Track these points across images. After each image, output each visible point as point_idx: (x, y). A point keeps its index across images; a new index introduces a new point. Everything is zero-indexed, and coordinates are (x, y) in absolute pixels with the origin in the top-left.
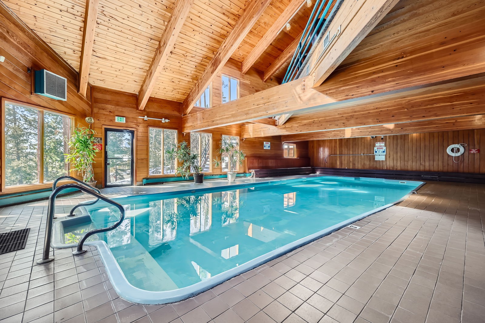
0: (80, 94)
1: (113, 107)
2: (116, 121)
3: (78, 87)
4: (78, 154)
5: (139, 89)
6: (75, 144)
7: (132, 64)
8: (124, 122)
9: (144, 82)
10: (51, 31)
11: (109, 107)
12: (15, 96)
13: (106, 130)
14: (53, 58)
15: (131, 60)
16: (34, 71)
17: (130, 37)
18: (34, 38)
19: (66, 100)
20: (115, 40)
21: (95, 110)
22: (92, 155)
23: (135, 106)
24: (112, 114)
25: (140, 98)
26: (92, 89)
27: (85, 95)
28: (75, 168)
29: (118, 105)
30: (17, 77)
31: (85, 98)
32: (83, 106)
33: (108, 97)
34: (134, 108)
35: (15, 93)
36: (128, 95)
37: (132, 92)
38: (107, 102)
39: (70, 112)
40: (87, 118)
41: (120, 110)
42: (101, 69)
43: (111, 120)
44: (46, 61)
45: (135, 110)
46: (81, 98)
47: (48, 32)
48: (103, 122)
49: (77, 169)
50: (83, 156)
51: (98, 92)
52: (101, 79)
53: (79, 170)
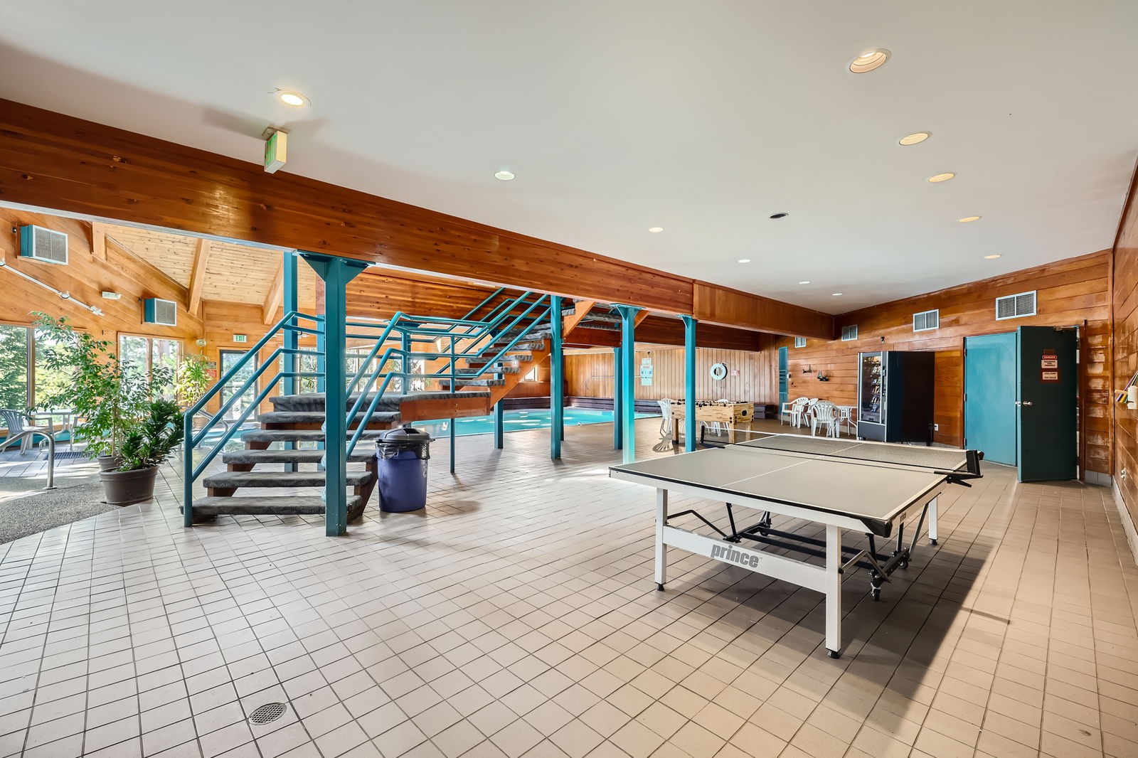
0: (191, 313)
1: (231, 323)
2: (235, 340)
3: (187, 306)
4: (188, 384)
5: (264, 300)
6: (185, 373)
7: (252, 277)
8: (245, 341)
9: (270, 292)
10: (161, 258)
11: (226, 324)
12: (129, 329)
13: (222, 352)
14: (161, 280)
15: (249, 273)
16: (145, 300)
17: (247, 254)
18: (144, 266)
19: (175, 325)
20: (230, 258)
21: (208, 329)
22: (204, 385)
23: (260, 320)
24: (228, 332)
25: (265, 311)
26: (204, 303)
27: (196, 314)
28: (184, 399)
29: (236, 321)
30: (128, 309)
31: (196, 317)
32: (194, 326)
33: (224, 312)
34: (258, 322)
35: (127, 326)
36: (251, 308)
37: (255, 303)
38: (224, 317)
39: (180, 336)
40: (198, 341)
41: (240, 326)
42: (214, 284)
43: (228, 340)
44: (156, 287)
45: (259, 325)
46: (191, 317)
47: (159, 259)
48: (218, 344)
49: (187, 400)
50: (195, 386)
51: (212, 307)
52: (216, 292)
53: (190, 402)
